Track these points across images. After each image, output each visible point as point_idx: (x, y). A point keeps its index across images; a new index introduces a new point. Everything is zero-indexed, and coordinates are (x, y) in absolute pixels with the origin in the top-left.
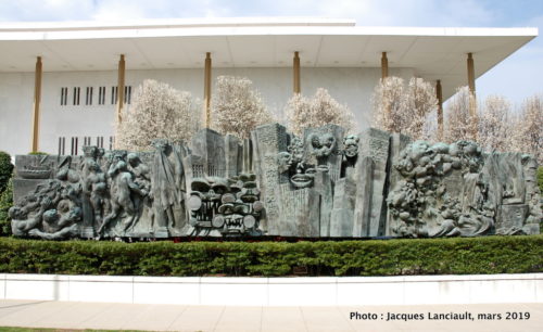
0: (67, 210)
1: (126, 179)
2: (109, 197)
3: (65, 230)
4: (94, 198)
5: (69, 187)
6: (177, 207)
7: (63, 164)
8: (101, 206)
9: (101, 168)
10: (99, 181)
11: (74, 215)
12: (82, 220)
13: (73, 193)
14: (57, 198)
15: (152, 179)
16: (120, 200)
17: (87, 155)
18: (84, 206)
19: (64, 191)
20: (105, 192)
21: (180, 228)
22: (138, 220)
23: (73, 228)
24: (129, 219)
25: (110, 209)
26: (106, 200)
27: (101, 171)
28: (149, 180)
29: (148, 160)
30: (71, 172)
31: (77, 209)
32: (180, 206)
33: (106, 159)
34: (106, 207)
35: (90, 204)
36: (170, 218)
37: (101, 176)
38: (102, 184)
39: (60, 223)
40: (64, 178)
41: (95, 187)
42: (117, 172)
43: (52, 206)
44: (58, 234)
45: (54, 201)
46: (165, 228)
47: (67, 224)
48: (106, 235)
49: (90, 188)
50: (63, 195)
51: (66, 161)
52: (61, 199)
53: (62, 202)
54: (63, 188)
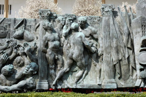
0: (23, 65)
1: (81, 37)
2: (62, 53)
3: (22, 83)
4: (50, 54)
5: (25, 45)
6: (125, 62)
7: (19, 26)
8: (55, 61)
9: (55, 29)
10: (54, 40)
11: (31, 69)
12: (37, 74)
13: (30, 50)
14: (13, 54)
15: (100, 39)
16: (74, 56)
17: (43, 18)
18: (40, 61)
19: (21, 48)
20: (58, 50)
21: (125, 80)
22: (87, 74)
23: (29, 80)
24: (80, 73)
25: (63, 65)
26: (60, 57)
27: (55, 32)
28: (97, 40)
29: (94, 23)
30: (27, 32)
31: (33, 64)
32: (126, 61)
33: (59, 21)
34: (60, 63)
35: (46, 59)
36: (118, 71)
37: (56, 35)
38: (57, 43)
39: (17, 76)
40: (21, 37)
41: (51, 45)
42: (70, 32)
43: (9, 62)
44: (15, 86)
45: (11, 57)
46: (113, 80)
47: (24, 77)
48: (59, 87)
49: (47, 46)
50: (19, 52)
51: (22, 23)
52: (17, 55)
53: (18, 58)
54: (19, 46)
